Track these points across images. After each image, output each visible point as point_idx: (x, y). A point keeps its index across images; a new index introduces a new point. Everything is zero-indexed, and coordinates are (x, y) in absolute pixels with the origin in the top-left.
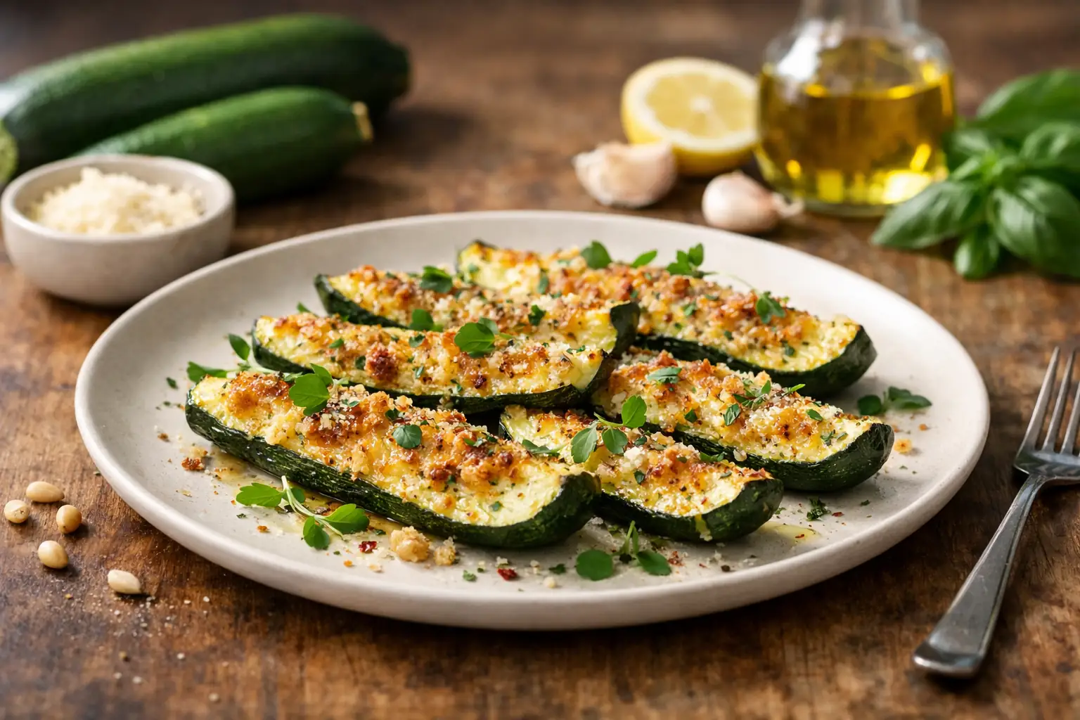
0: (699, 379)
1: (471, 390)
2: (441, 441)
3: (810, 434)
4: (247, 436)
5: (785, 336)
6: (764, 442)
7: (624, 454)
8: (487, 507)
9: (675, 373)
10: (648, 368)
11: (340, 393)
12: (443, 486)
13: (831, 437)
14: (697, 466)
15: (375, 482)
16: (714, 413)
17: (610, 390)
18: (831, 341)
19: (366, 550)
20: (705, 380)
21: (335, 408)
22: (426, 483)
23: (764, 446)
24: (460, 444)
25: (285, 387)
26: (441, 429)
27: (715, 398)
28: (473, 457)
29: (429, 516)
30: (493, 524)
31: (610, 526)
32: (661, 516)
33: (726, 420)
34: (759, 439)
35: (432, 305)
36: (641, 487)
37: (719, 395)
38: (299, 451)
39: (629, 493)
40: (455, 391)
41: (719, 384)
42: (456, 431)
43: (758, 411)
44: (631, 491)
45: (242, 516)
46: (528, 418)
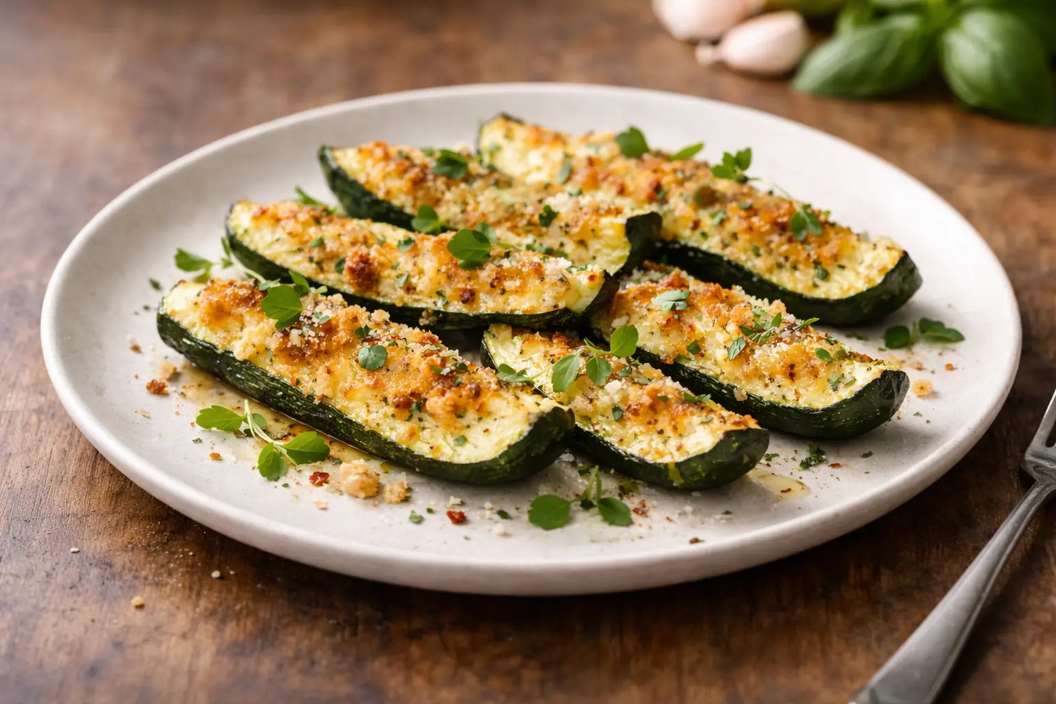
0: (707, 306)
1: (458, 304)
2: (408, 365)
3: (816, 377)
4: (217, 349)
5: (819, 257)
6: (767, 381)
7: (605, 387)
8: (451, 440)
9: (683, 297)
10: (657, 289)
11: (316, 304)
12: (407, 414)
13: (838, 382)
14: (678, 407)
15: (338, 407)
16: (718, 345)
17: (611, 312)
18: (871, 266)
19: (317, 482)
20: (714, 308)
21: (307, 323)
22: (390, 410)
23: (766, 386)
24: (427, 371)
25: (259, 297)
26: (410, 351)
27: (721, 329)
28: (440, 387)
29: (392, 446)
30: (457, 460)
31: (581, 465)
32: (634, 459)
33: (729, 353)
34: (762, 377)
35: (443, 193)
36: (618, 424)
37: (726, 325)
38: (267, 368)
39: (604, 430)
40: (440, 305)
41: (727, 313)
42: (425, 355)
43: (765, 346)
44: (607, 428)
45: (198, 441)
46: (513, 338)
